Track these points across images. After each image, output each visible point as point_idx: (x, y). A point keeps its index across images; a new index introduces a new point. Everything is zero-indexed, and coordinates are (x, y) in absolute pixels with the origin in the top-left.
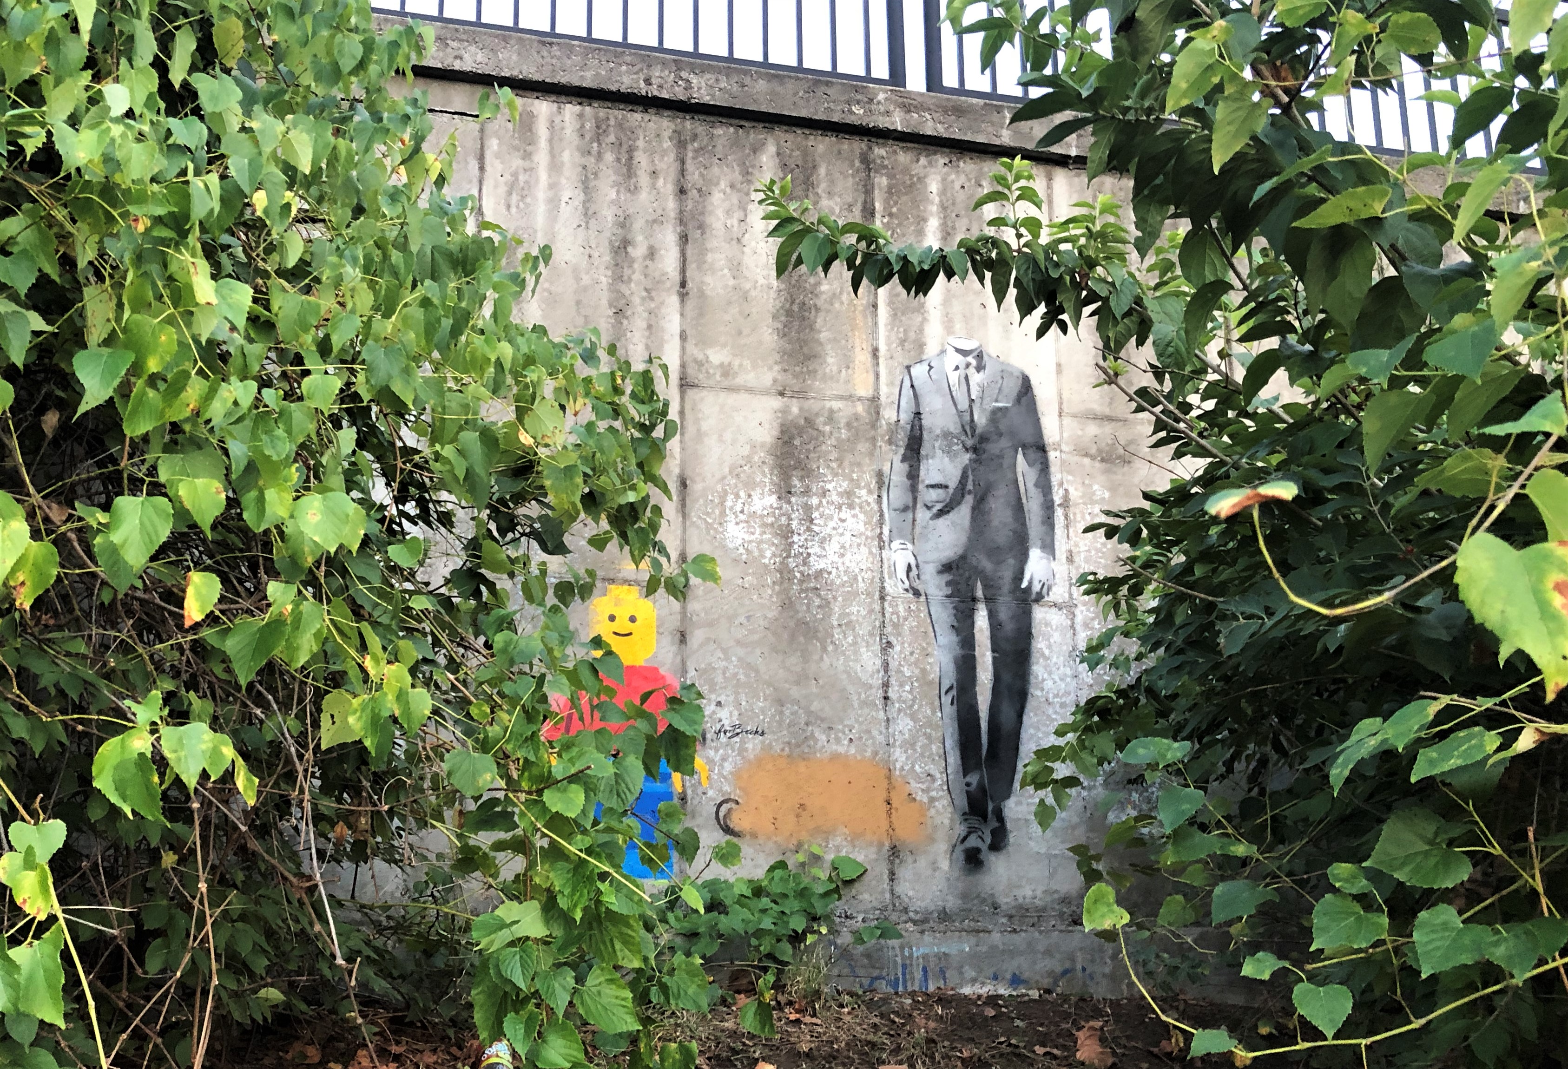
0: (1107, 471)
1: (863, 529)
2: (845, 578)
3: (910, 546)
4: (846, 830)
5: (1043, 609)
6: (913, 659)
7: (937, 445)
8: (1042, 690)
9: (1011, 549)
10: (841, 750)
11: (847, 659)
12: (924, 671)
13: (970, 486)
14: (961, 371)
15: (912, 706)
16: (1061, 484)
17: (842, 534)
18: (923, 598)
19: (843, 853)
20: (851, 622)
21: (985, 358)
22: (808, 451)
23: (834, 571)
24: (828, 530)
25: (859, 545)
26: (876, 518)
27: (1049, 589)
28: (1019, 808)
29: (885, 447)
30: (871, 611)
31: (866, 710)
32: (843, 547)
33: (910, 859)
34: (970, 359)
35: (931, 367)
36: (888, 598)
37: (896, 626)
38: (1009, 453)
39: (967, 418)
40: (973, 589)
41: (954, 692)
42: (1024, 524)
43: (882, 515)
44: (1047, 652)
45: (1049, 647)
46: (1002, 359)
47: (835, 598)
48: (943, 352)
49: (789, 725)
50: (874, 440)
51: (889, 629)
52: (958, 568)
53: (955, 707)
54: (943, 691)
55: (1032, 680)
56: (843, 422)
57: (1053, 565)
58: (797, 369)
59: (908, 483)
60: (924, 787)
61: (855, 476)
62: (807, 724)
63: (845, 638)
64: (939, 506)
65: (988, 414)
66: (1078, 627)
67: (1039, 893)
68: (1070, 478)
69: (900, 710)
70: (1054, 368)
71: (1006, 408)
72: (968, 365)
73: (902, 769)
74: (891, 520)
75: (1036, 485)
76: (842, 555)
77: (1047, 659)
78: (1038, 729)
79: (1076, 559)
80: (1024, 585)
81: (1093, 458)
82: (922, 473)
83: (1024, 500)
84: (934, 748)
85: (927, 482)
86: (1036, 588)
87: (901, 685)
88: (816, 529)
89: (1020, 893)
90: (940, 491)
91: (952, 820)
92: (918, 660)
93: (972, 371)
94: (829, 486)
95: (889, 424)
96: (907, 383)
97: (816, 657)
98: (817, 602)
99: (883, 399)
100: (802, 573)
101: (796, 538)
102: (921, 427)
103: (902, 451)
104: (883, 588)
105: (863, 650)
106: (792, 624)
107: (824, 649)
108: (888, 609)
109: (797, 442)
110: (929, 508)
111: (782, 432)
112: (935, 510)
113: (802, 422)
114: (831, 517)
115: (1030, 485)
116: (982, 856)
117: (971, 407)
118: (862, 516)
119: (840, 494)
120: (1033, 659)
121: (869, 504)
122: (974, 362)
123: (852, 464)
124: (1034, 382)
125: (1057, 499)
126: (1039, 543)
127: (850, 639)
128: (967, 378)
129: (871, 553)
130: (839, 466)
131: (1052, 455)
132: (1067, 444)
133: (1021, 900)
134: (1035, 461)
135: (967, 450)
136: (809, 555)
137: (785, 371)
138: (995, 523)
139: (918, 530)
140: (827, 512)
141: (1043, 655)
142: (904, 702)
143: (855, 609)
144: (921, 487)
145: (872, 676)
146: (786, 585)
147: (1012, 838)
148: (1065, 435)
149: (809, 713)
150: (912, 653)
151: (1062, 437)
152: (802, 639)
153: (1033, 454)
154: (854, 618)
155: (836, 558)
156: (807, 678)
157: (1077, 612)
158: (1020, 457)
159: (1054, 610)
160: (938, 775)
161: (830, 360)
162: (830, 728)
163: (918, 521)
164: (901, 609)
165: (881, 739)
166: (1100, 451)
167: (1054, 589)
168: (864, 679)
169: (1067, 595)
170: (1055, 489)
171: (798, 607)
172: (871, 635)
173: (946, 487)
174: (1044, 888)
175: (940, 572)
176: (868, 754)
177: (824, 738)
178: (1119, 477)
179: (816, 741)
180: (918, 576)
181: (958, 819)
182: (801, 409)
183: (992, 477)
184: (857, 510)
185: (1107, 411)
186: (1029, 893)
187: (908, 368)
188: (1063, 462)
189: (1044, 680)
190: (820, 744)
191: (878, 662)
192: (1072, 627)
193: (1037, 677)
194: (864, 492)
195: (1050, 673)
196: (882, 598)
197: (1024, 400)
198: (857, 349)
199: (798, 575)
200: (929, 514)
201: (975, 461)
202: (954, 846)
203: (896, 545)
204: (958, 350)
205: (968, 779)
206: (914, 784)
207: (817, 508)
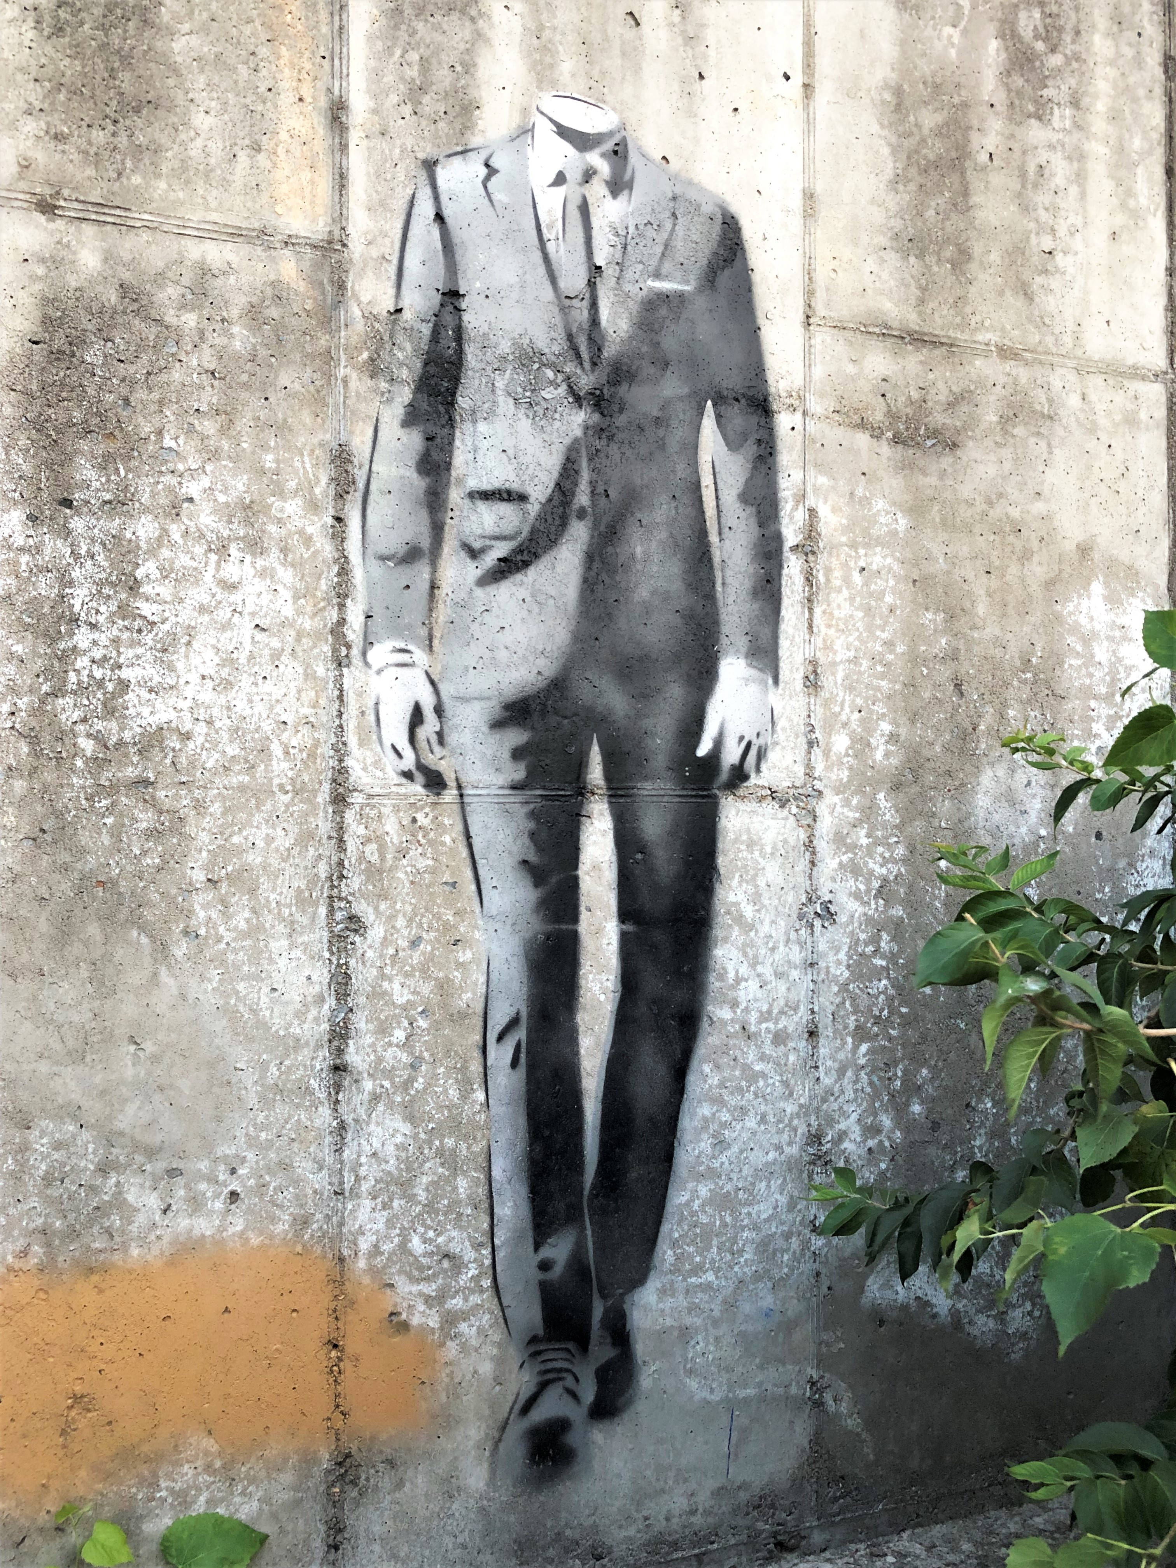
0: (905, 467)
1: (288, 611)
2: (232, 750)
3: (420, 656)
4: (210, 1444)
5: (742, 806)
6: (416, 958)
7: (500, 384)
8: (735, 1004)
9: (677, 659)
10: (203, 1226)
11: (230, 973)
12: (444, 988)
13: (582, 498)
14: (571, 190)
15: (408, 1084)
16: (802, 497)
17: (226, 626)
18: (450, 795)
19: (200, 1506)
20: (246, 869)
21: (634, 159)
22: (130, 382)
23: (201, 729)
24: (187, 614)
25: (276, 656)
26: (330, 576)
27: (761, 756)
28: (668, 1303)
29: (358, 383)
30: (306, 837)
31: (281, 1109)
32: (229, 661)
33: (386, 1483)
34: (595, 159)
35: (491, 170)
36: (357, 799)
37: (374, 873)
38: (681, 412)
39: (581, 314)
40: (581, 765)
41: (521, 1034)
42: (710, 597)
43: (344, 572)
44: (748, 911)
45: (756, 899)
46: (675, 164)
47: (199, 806)
48: (526, 131)
49: (48, 1180)
50: (328, 357)
51: (355, 882)
52: (544, 712)
53: (522, 1070)
54: (492, 1037)
55: (714, 983)
56: (238, 303)
57: (775, 698)
58: (99, 136)
59: (420, 483)
60: (430, 1289)
61: (269, 460)
62: (103, 1170)
63: (226, 915)
64: (501, 550)
65: (634, 306)
66: (823, 846)
67: (704, 1499)
68: (823, 480)
69: (375, 1098)
70: (796, 202)
71: (681, 296)
72: (588, 175)
73: (376, 1250)
74: (371, 586)
75: (745, 498)
76: (227, 685)
77: (749, 927)
78: (719, 1101)
79: (827, 680)
80: (702, 750)
81: (876, 433)
82: (460, 459)
83: (714, 538)
84: (462, 1184)
85: (473, 484)
86: (731, 755)
87: (383, 1030)
88: (146, 609)
89: (656, 1509)
90: (506, 509)
91: (499, 1361)
92: (431, 957)
93: (598, 190)
94: (193, 488)
95: (370, 318)
96: (425, 209)
97: (136, 977)
98: (146, 819)
99: (356, 247)
100: (99, 739)
101: (82, 638)
102: (459, 331)
103: (405, 395)
104: (340, 774)
105: (279, 945)
106: (65, 887)
107: (162, 949)
108: (355, 829)
109: (93, 355)
110: (474, 554)
111: (47, 322)
112: (490, 560)
113: (112, 297)
114: (192, 577)
115: (730, 496)
116: (573, 1438)
117: (592, 285)
118: (286, 575)
119: (227, 513)
120: (718, 932)
121: (308, 540)
122: (604, 168)
123: (261, 425)
124: (750, 234)
125: (791, 535)
126: (742, 643)
127: (241, 919)
128: (584, 209)
129: (310, 674)
130: (225, 430)
131: (784, 421)
132: (822, 395)
133: (660, 1525)
134: (745, 436)
135: (578, 400)
136: (124, 686)
137: (58, 137)
138: (643, 593)
139: (443, 613)
140: (184, 560)
141: (739, 919)
142: (389, 1074)
143: (259, 836)
144: (455, 496)
145: (300, 1015)
146: (49, 776)
147: (646, 1381)
148: (818, 372)
149: (110, 1139)
150: (414, 943)
151: (808, 379)
152: (93, 930)
153: (738, 417)
154: (254, 858)
155: (207, 696)
156: (109, 1037)
157: (822, 809)
158: (709, 423)
159: (770, 808)
160: (469, 1254)
161: (201, 121)
162: (173, 1173)
163: (445, 588)
164: (391, 826)
165: (320, 1181)
166: (892, 415)
167: (773, 756)
168: (277, 1024)
169: (800, 770)
170: (787, 508)
171: (85, 838)
172: (303, 901)
173: (522, 498)
174: (711, 1484)
175: (497, 725)
176: (282, 1227)
177: (153, 1201)
178: (933, 480)
179: (128, 1212)
180: (440, 735)
181: (514, 1355)
182: (108, 257)
183: (640, 475)
184: (273, 558)
185: (913, 321)
186: (678, 1503)
187: (430, 166)
188: (807, 440)
189: (738, 980)
190: (141, 1219)
191: (321, 975)
192: (809, 846)
193: (722, 977)
194: (293, 507)
195: (754, 963)
196: (339, 800)
197: (725, 278)
198: (286, 99)
199: (87, 745)
200: (473, 571)
201: (600, 431)
202: (503, 1428)
203: (381, 653)
204: (563, 132)
205: (546, 1252)
206: (404, 1286)
207: (152, 552)
